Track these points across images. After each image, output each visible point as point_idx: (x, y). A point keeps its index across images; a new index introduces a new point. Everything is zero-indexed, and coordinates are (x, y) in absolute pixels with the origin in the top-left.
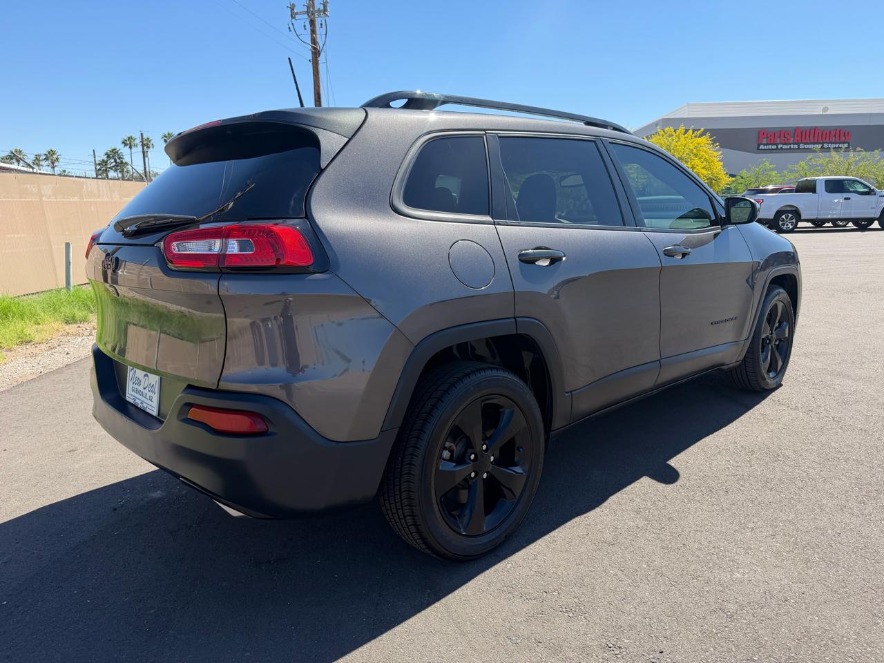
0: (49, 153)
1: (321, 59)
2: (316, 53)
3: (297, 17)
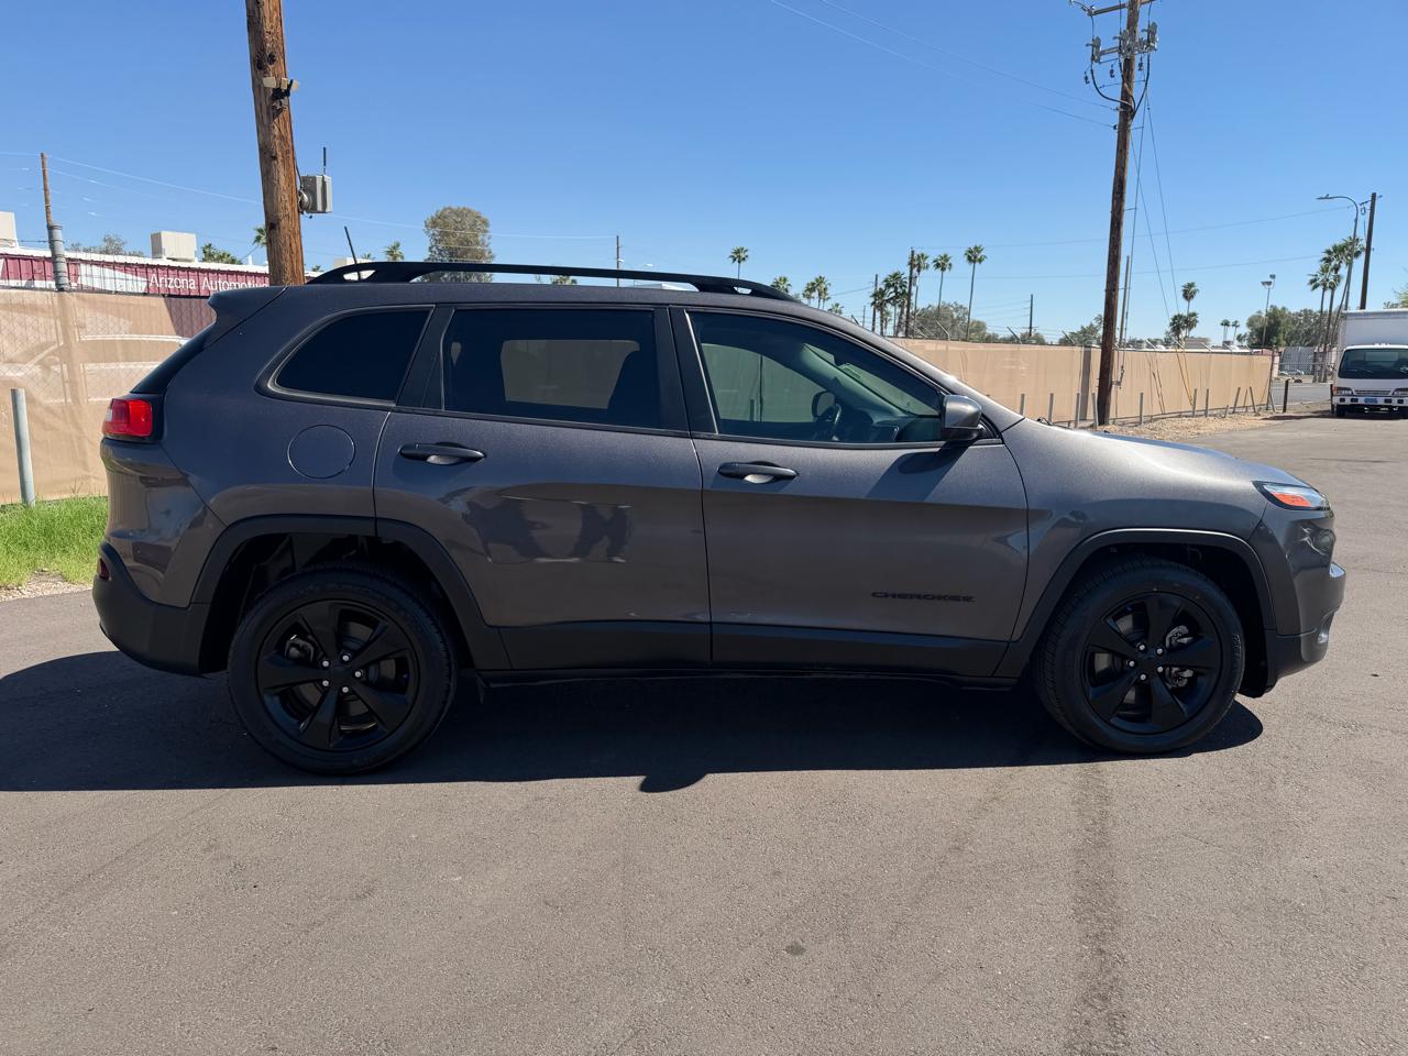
0: (817, 280)
1: (1135, 124)
2: (1127, 112)
3: (1103, 58)
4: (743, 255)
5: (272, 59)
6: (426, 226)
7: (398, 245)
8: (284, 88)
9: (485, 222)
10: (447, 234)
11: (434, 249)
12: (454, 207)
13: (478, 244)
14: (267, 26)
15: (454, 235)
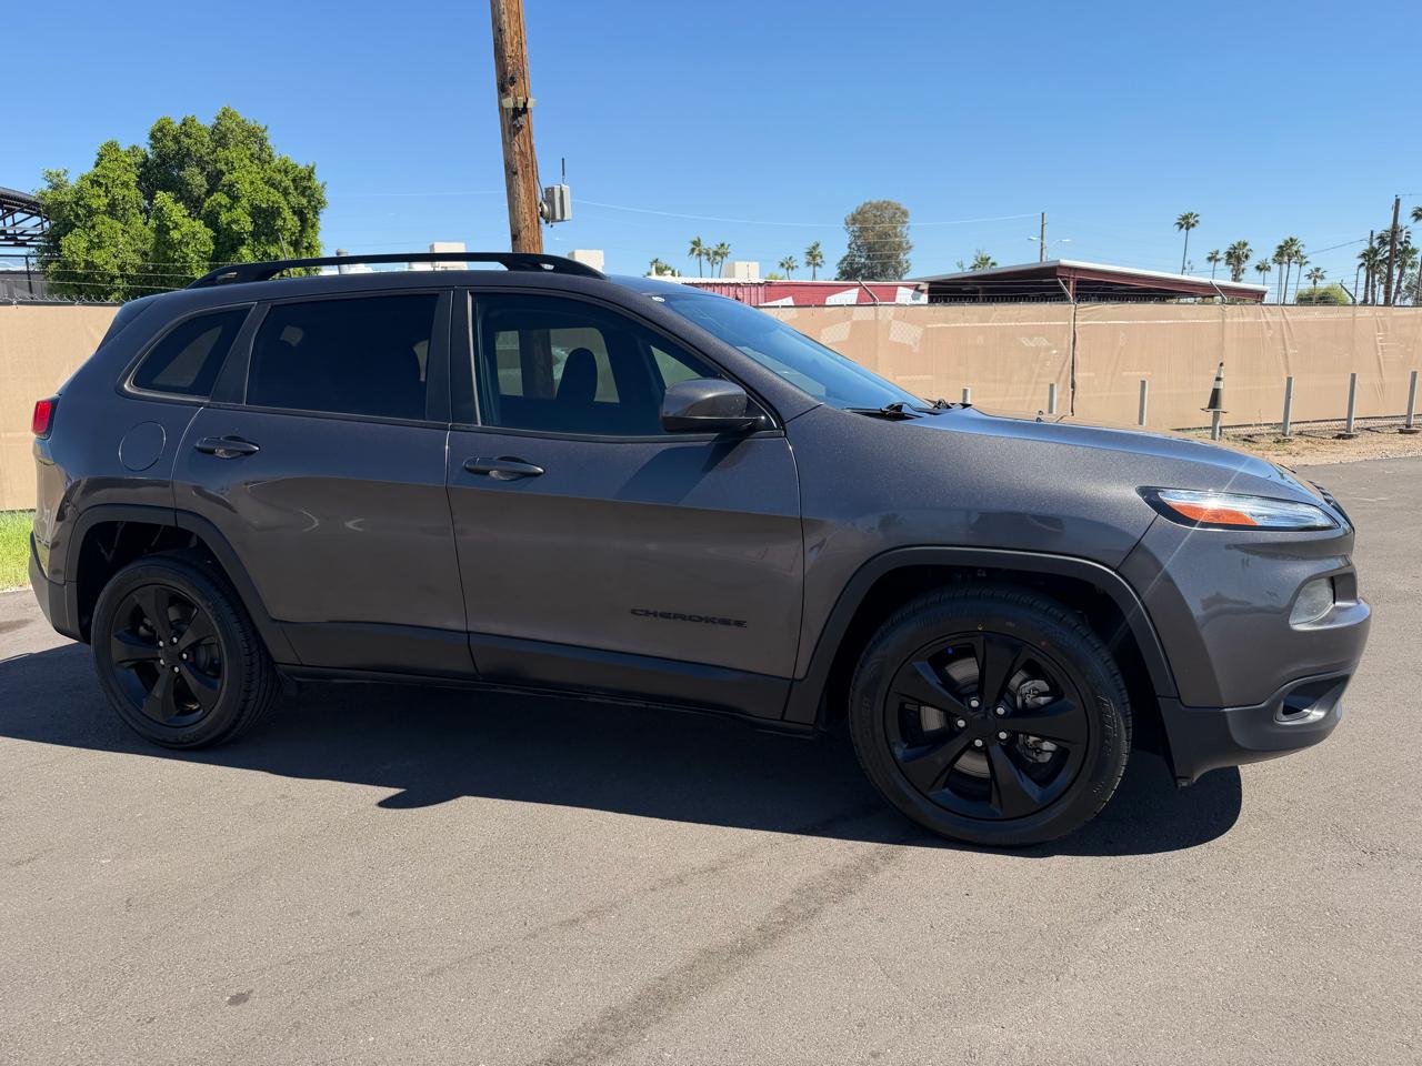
0: (1287, 242)
4: (1192, 221)
5: (513, 81)
6: (847, 223)
7: (818, 245)
8: (521, 106)
9: (905, 214)
10: (866, 229)
11: (853, 246)
12: (874, 201)
13: (896, 236)
14: (509, 51)
15: (873, 229)
